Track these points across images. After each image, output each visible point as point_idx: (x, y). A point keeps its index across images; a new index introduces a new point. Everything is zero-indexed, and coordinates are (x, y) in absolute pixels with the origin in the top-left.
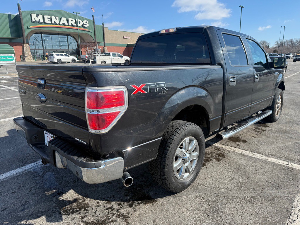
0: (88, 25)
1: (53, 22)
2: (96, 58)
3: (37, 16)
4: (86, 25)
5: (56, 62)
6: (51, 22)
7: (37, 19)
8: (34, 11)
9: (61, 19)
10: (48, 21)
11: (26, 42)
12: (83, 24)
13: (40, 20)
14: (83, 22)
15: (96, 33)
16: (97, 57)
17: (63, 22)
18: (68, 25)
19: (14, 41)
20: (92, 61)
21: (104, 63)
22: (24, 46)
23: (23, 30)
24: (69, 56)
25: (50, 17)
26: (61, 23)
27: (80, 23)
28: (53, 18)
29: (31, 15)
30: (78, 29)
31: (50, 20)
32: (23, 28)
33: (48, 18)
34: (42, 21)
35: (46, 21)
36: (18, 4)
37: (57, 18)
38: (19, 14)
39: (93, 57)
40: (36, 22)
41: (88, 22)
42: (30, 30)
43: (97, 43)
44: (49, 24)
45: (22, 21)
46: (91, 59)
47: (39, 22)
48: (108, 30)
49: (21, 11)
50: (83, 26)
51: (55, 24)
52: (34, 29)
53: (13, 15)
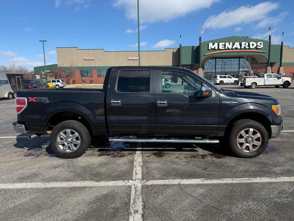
0: (262, 46)
1: (226, 48)
2: (245, 80)
3: (213, 44)
4: (260, 46)
5: (219, 83)
6: (224, 48)
7: (213, 47)
8: (211, 41)
9: (234, 44)
10: (222, 47)
11: (200, 67)
12: (257, 46)
13: (215, 47)
14: (257, 44)
15: (271, 53)
16: (247, 79)
17: (236, 47)
18: (240, 49)
19: (194, 67)
20: (241, 83)
21: (255, 85)
22: (199, 70)
23: (200, 57)
24: (231, 78)
25: (224, 44)
26: (234, 48)
27: (253, 45)
28: (227, 44)
29: (208, 45)
30: (245, 52)
31: (223, 46)
32: (200, 56)
33: (222, 45)
34: (216, 48)
35: (220, 48)
36: (200, 37)
37: (231, 43)
38: (200, 45)
39: (243, 79)
40: (212, 49)
41: (262, 43)
42: (206, 57)
43: (271, 63)
44: (223, 50)
45: (200, 50)
46: (240, 81)
47: (214, 49)
48: (288, 49)
49: (201, 42)
50: (256, 48)
51: (228, 49)
52: (209, 55)
53: (195, 46)
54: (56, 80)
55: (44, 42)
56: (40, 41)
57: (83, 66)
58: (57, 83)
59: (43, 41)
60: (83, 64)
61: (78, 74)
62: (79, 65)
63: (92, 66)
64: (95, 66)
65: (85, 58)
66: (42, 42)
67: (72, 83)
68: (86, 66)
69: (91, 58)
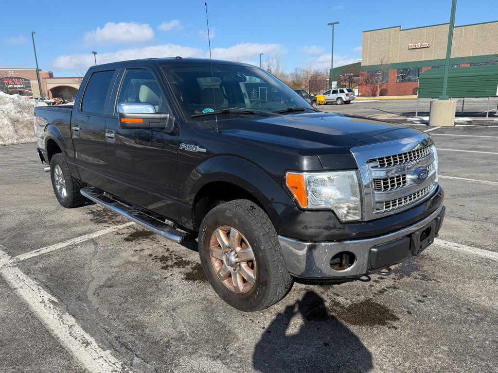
54: (339, 90)
55: (335, 25)
56: (329, 24)
57: (405, 61)
58: (339, 95)
59: (333, 24)
60: (406, 58)
61: (393, 76)
62: (398, 60)
63: (423, 60)
64: (430, 59)
65: (412, 45)
66: (332, 26)
67: (378, 95)
68: (411, 61)
69: (423, 45)
